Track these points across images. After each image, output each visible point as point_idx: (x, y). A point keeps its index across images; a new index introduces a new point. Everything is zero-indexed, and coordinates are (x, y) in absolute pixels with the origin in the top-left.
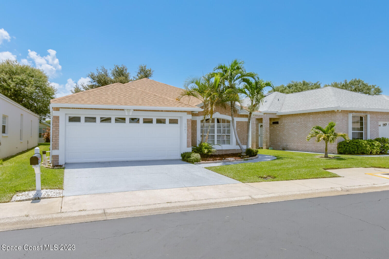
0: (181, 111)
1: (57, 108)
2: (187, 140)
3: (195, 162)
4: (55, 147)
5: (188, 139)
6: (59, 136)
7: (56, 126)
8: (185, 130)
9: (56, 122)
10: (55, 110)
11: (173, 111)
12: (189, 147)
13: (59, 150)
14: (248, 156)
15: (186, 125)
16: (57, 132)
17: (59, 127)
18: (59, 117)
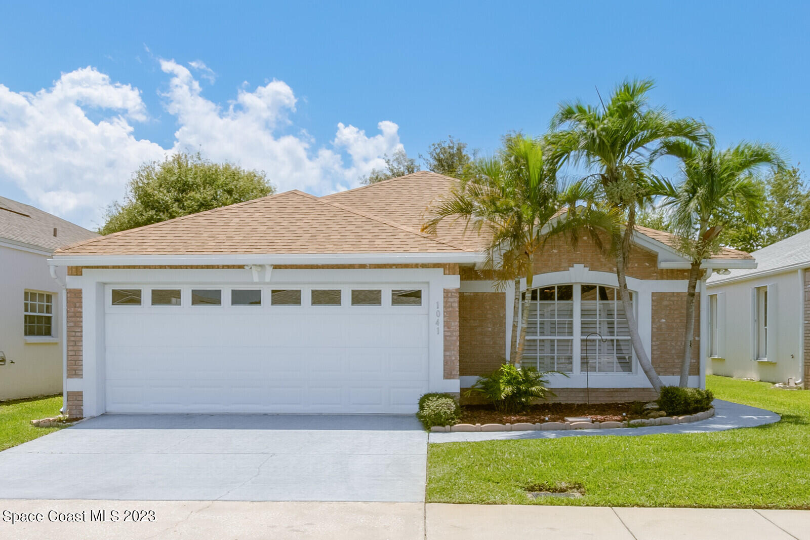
0: (424, 266)
1: (77, 267)
2: (445, 356)
3: (434, 424)
4: (74, 372)
5: (448, 353)
6: (82, 341)
7: (75, 316)
8: (437, 323)
9: (76, 305)
10: (72, 275)
11: (398, 265)
12: (450, 379)
13: (82, 378)
14: (663, 413)
15: (441, 309)
16: (78, 332)
17: (82, 317)
18: (82, 293)
